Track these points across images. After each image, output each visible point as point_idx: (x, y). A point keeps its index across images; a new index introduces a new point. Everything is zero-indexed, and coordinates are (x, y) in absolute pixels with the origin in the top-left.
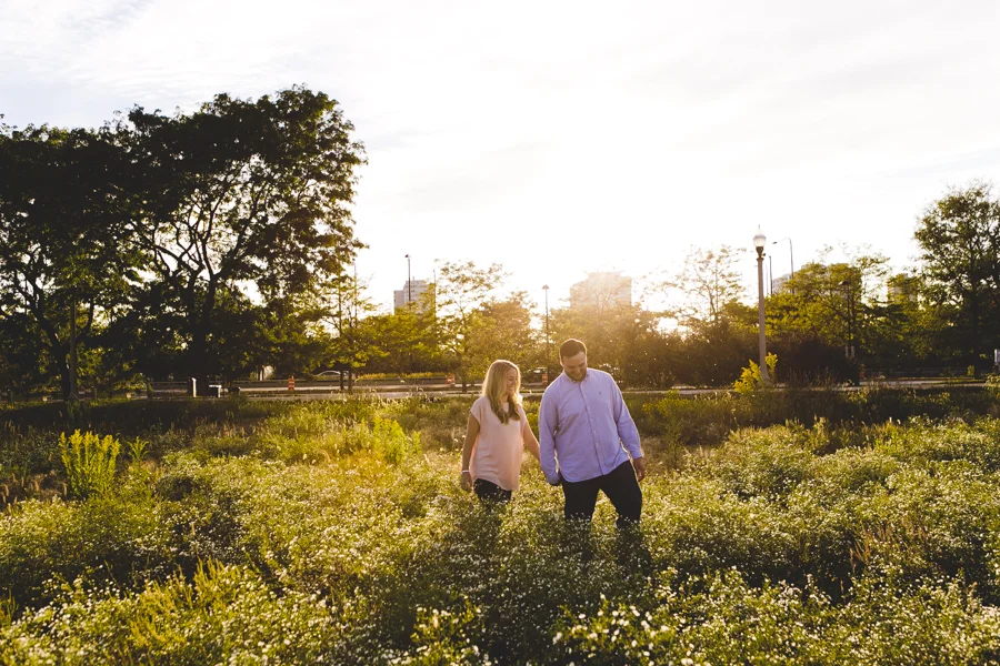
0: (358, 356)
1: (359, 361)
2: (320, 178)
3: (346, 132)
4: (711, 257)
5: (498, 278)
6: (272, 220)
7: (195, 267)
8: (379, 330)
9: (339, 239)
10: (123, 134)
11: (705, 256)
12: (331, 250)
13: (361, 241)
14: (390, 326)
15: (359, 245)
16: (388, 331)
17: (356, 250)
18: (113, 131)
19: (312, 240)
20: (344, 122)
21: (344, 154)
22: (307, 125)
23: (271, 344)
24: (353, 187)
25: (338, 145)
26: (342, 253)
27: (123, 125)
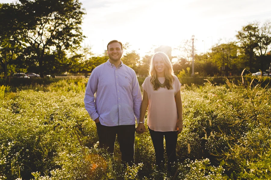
0: (89, 68)
1: (89, 69)
2: (73, 18)
3: (80, 5)
4: (187, 41)
5: (128, 47)
6: (60, 30)
7: (39, 43)
8: (95, 61)
9: (79, 35)
10: (18, 5)
11: (186, 41)
12: (76, 38)
13: (85, 36)
14: (98, 60)
15: (85, 37)
16: (97, 61)
17: (84, 38)
18: (15, 4)
19: (71, 35)
20: (79, 3)
21: (80, 12)
22: (69, 3)
23: (60, 64)
24: (82, 21)
25: (78, 9)
26: (80, 39)
27: (17, 3)
